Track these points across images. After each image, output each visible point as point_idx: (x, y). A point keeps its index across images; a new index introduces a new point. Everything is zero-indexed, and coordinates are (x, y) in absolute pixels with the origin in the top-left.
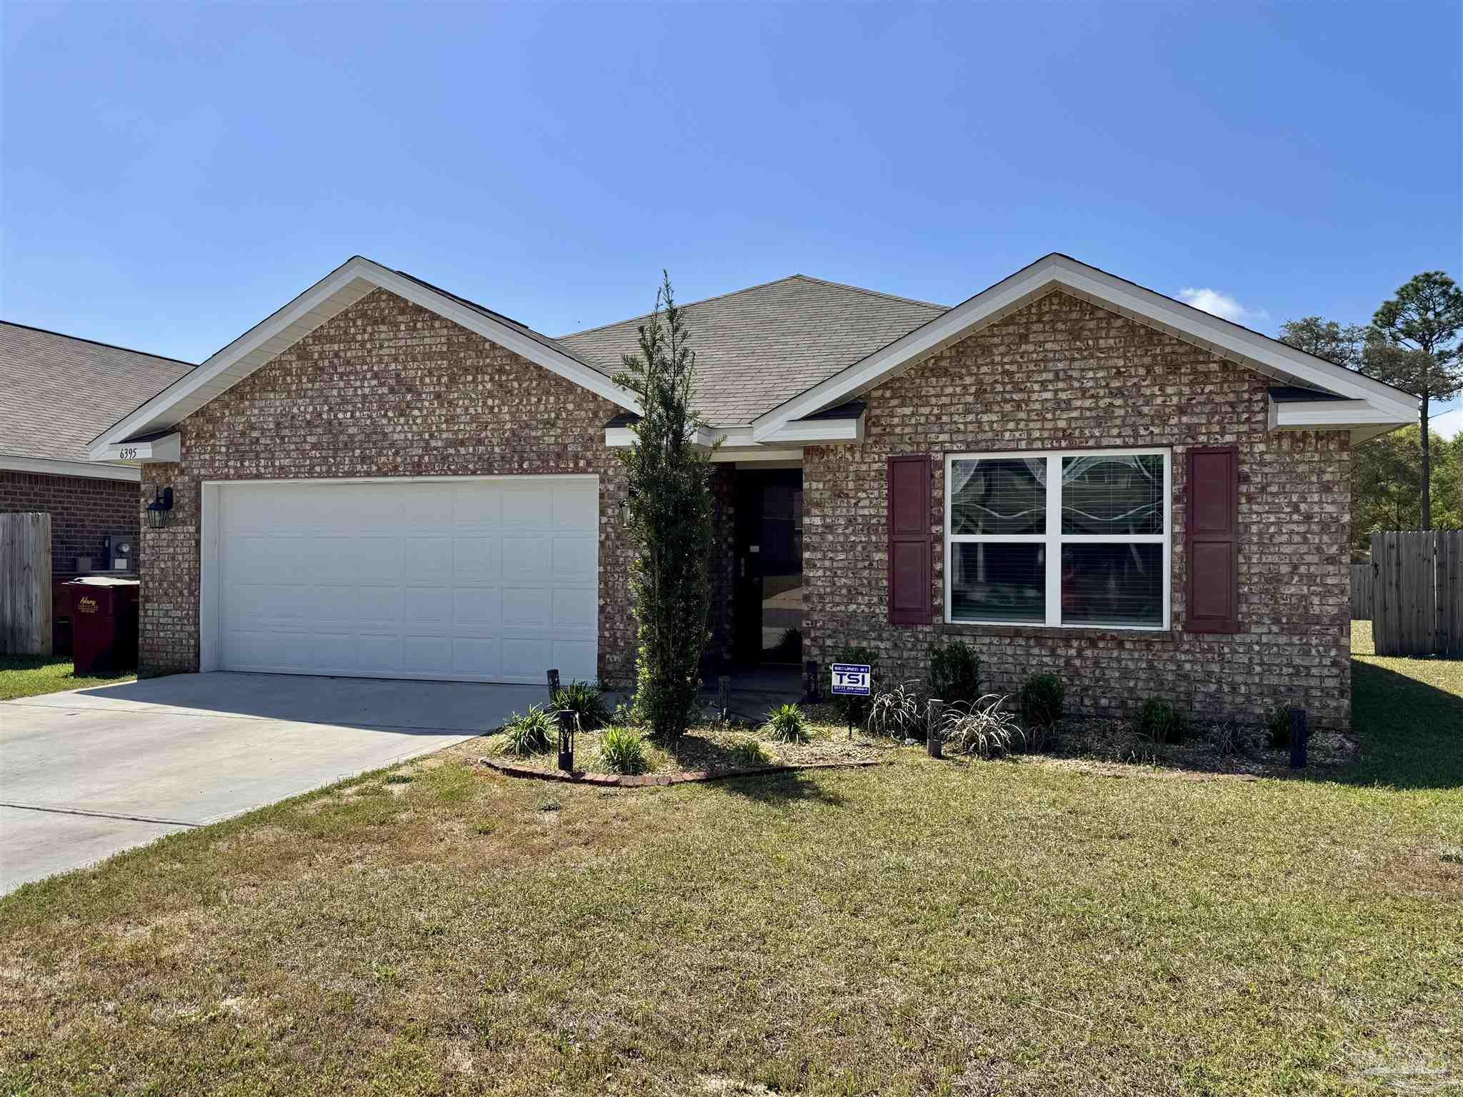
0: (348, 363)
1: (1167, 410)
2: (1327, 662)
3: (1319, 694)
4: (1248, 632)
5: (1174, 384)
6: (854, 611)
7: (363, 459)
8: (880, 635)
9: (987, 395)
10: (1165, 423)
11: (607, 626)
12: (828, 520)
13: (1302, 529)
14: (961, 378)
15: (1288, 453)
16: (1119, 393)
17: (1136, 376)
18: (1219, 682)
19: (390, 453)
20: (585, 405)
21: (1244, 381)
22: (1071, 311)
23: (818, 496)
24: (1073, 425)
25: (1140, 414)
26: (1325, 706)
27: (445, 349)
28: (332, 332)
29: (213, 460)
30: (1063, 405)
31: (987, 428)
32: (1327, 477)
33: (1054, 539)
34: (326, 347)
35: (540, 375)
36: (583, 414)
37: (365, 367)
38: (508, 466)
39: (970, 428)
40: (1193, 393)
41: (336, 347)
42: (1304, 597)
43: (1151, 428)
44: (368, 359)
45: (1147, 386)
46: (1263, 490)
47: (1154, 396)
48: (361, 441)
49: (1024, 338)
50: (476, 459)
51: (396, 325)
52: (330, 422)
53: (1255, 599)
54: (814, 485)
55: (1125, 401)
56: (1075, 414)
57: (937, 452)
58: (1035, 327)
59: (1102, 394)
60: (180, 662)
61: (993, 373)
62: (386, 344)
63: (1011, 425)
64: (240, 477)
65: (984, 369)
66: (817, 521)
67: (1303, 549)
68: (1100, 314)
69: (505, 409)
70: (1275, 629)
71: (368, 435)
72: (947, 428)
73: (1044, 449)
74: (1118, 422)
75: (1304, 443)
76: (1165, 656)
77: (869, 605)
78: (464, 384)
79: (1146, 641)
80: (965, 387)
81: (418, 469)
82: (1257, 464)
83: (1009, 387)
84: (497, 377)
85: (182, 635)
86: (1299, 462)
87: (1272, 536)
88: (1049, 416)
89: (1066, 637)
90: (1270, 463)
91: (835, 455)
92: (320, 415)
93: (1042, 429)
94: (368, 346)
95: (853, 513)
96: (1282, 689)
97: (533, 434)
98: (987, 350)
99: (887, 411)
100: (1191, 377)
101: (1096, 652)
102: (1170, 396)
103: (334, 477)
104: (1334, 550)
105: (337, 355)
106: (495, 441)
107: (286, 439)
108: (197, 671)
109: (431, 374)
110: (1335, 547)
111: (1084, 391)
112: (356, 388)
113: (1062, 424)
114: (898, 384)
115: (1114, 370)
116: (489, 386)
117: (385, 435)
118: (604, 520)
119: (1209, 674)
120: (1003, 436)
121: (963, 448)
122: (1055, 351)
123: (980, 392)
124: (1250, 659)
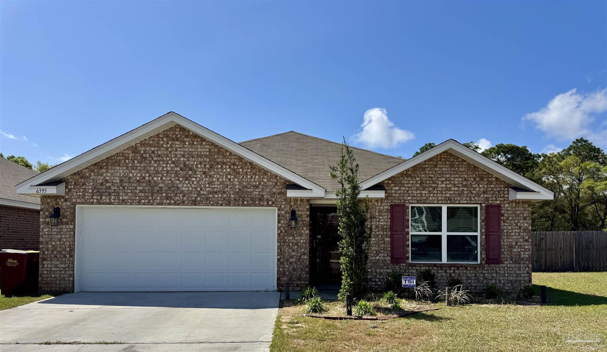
0: (159, 156)
1: (480, 192)
2: (525, 272)
3: (523, 282)
4: (504, 263)
5: (482, 184)
6: (378, 259)
7: (167, 198)
8: (388, 267)
9: (424, 185)
10: (479, 196)
11: (281, 266)
13: (518, 231)
14: (415, 178)
15: (514, 207)
16: (465, 186)
17: (471, 181)
18: (496, 280)
19: (181, 196)
20: (272, 180)
21: (502, 184)
22: (450, 158)
24: (452, 196)
25: (472, 193)
27: (208, 154)
28: (151, 142)
29: (84, 195)
30: (448, 189)
31: (424, 196)
32: (525, 215)
33: (444, 234)
34: (148, 149)
35: (252, 167)
36: (271, 183)
37: (168, 159)
38: (237, 203)
39: (418, 195)
40: (488, 187)
41: (153, 149)
42: (519, 252)
43: (475, 198)
44: (170, 155)
45: (474, 184)
46: (508, 219)
47: (476, 187)
48: (166, 190)
49: (436, 166)
50: (223, 199)
51: (184, 142)
52: (149, 181)
53: (506, 253)
55: (468, 189)
56: (452, 192)
57: (407, 203)
58: (439, 163)
59: (460, 186)
60: (64, 288)
61: (426, 177)
62: (179, 150)
63: (432, 195)
64: (100, 204)
65: (423, 176)
67: (519, 237)
68: (460, 160)
69: (236, 180)
70: (511, 262)
71: (169, 188)
72: (410, 195)
73: (442, 203)
74: (465, 195)
75: (519, 204)
76: (480, 272)
77: (384, 257)
78: (217, 169)
79: (474, 267)
80: (417, 181)
81: (194, 203)
82: (506, 211)
83: (431, 182)
84: (232, 167)
85: (65, 276)
86: (517, 210)
87: (510, 233)
88: (444, 192)
89: (450, 266)
90: (510, 210)
91: (371, 203)
92: (144, 178)
93: (442, 197)
94: (170, 149)
95: (378, 224)
96: (513, 281)
97: (249, 190)
98: (424, 169)
99: (390, 188)
100: (487, 182)
101: (459, 271)
102: (481, 188)
103: (151, 205)
104: (527, 237)
105: (153, 152)
106: (231, 193)
107: (126, 188)
108: (73, 292)
109: (201, 163)
110: (528, 237)
111: (455, 185)
112: (163, 167)
113: (448, 195)
114: (394, 179)
115: (464, 179)
116: (229, 170)
117: (178, 188)
118: (280, 225)
119: (493, 277)
120: (429, 198)
121: (416, 202)
122: (446, 171)
123: (421, 184)
124: (504, 272)
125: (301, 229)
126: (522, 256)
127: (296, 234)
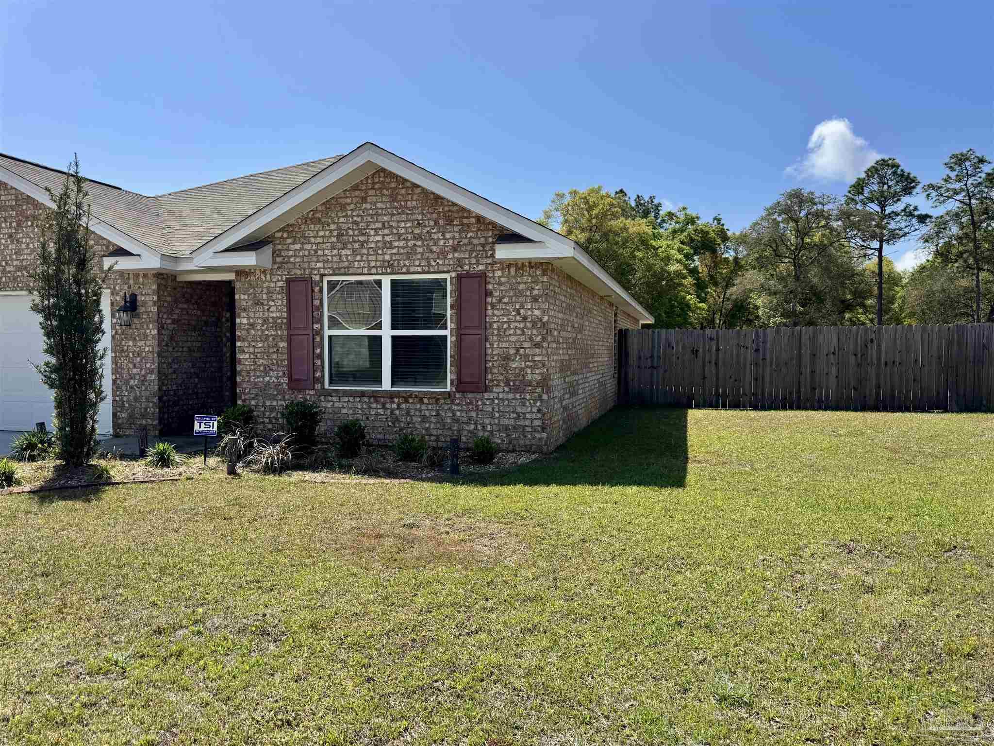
1: (446, 249)
2: (535, 410)
3: (530, 430)
4: (491, 391)
5: (450, 232)
6: (268, 381)
8: (284, 397)
9: (344, 237)
10: (445, 258)
11: (118, 393)
12: (251, 321)
13: (522, 325)
14: (328, 226)
15: (514, 277)
16: (418, 237)
17: (429, 226)
18: (475, 423)
21: (489, 230)
22: (391, 182)
23: (245, 304)
24: (394, 258)
25: (431, 251)
26: (534, 438)
30: (388, 245)
31: (345, 259)
32: (536, 292)
33: (386, 333)
39: (335, 259)
40: (461, 238)
42: (522, 369)
43: (438, 261)
45: (435, 233)
46: (500, 301)
47: (439, 239)
49: (364, 200)
53: (495, 371)
54: (242, 297)
55: (423, 242)
56: (395, 251)
57: (316, 275)
58: (371, 192)
59: (409, 238)
61: (347, 223)
63: (358, 258)
65: (342, 220)
66: (245, 321)
67: (522, 338)
70: (506, 389)
72: (321, 259)
73: (382, 274)
74: (419, 256)
75: (523, 270)
76: (446, 407)
77: (277, 377)
79: (436, 398)
80: (331, 231)
82: (497, 284)
83: (356, 232)
86: (519, 283)
87: (505, 330)
88: (380, 252)
89: (391, 396)
90: (504, 283)
91: (255, 276)
93: (376, 261)
95: (266, 316)
96: (510, 427)
98: (343, 207)
99: (285, 247)
100: (460, 227)
101: (408, 405)
102: (448, 239)
104: (539, 339)
110: (540, 337)
111: (400, 235)
113: (387, 257)
114: (291, 229)
115: (416, 222)
118: (114, 321)
119: (470, 418)
120: (354, 265)
121: (331, 272)
122: (382, 209)
123: (340, 235)
124: (493, 408)
125: (145, 327)
126: (529, 377)
127: (138, 336)
